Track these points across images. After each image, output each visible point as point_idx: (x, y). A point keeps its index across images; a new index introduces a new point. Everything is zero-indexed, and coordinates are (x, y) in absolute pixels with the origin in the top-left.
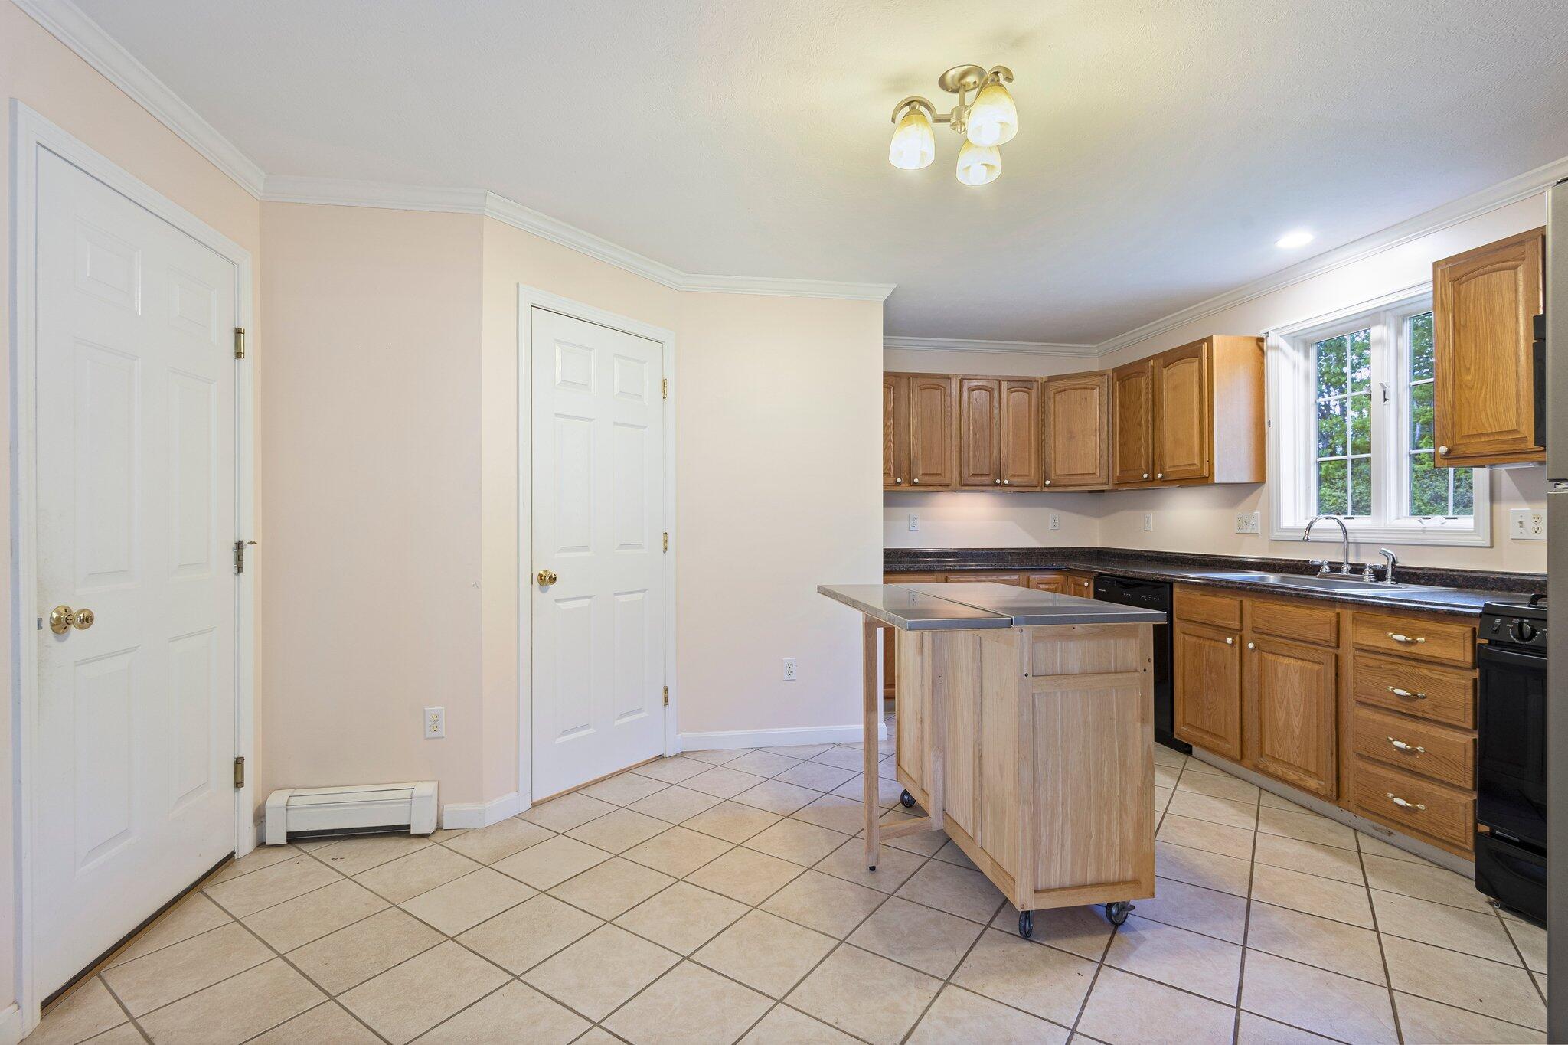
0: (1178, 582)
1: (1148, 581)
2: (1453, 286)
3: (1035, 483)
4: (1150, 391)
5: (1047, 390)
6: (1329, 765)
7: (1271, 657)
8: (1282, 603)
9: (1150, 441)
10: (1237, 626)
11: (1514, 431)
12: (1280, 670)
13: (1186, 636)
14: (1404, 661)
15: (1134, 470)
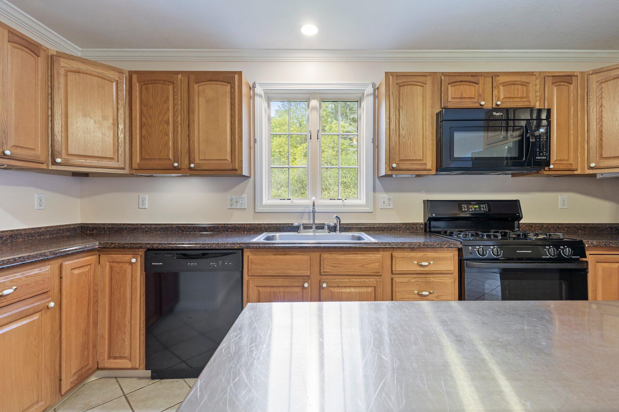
1: (219, 250)
2: (396, 87)
3: (44, 159)
4: (179, 99)
5: (56, 66)
10: (308, 273)
11: (421, 160)
13: (260, 288)
15: (160, 159)
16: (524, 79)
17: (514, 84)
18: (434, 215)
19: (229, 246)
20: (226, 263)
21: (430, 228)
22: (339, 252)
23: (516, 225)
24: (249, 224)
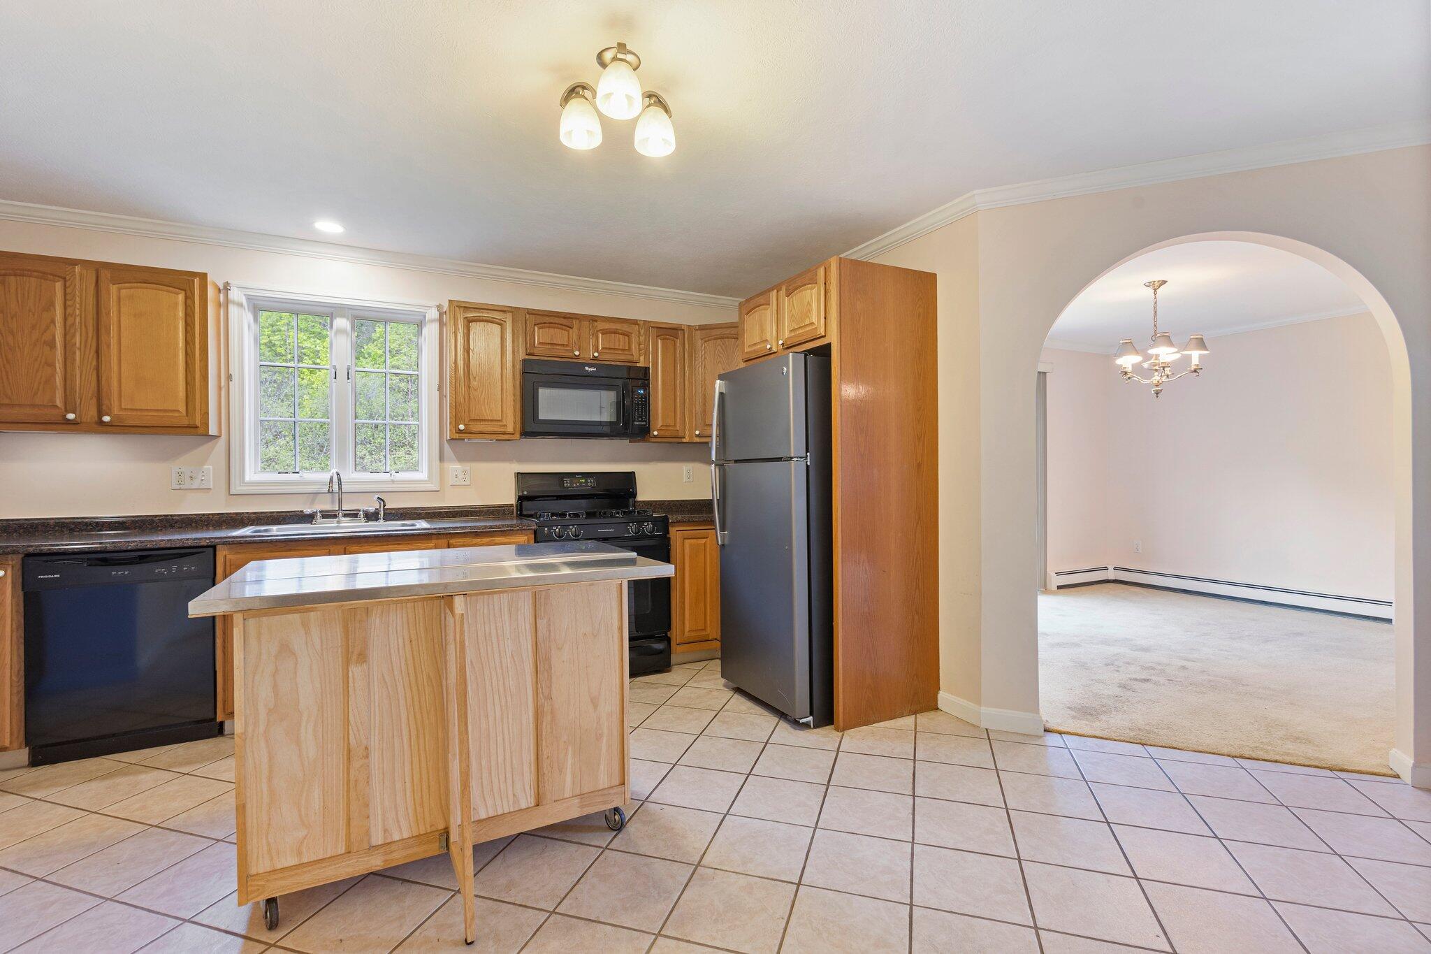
0: (227, 544)
2: (465, 322)
11: (499, 420)
15: (33, 406)
16: (626, 328)
17: (615, 333)
18: (525, 493)
19: (190, 543)
20: (185, 569)
21: (521, 510)
22: (374, 542)
23: (631, 503)
24: (218, 514)
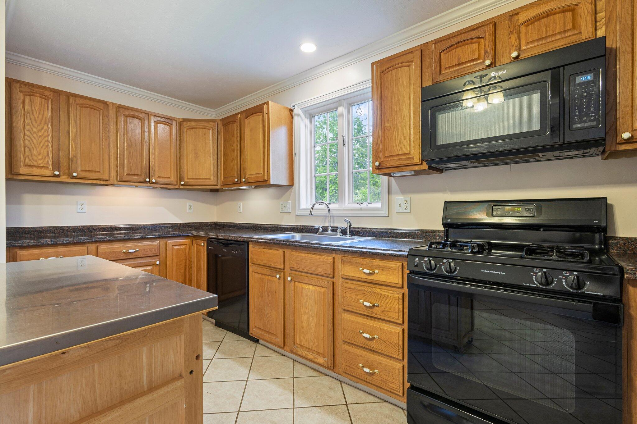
0: (251, 241)
1: (236, 241)
2: (381, 75)
3: (175, 183)
4: (239, 132)
5: (182, 128)
6: (330, 349)
7: (299, 285)
8: (305, 252)
9: (239, 161)
10: (282, 267)
11: (408, 153)
12: (304, 292)
13: (255, 274)
14: (367, 284)
15: (231, 177)
17: (548, 15)
18: (449, 220)
20: (239, 252)
